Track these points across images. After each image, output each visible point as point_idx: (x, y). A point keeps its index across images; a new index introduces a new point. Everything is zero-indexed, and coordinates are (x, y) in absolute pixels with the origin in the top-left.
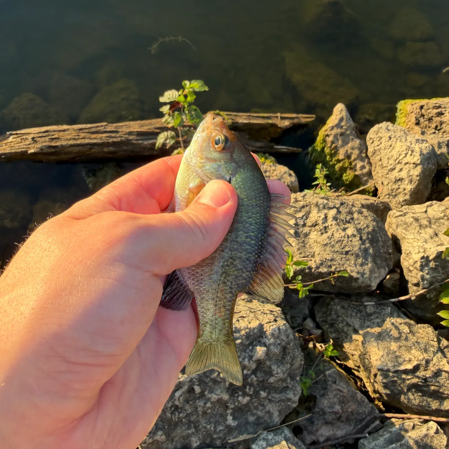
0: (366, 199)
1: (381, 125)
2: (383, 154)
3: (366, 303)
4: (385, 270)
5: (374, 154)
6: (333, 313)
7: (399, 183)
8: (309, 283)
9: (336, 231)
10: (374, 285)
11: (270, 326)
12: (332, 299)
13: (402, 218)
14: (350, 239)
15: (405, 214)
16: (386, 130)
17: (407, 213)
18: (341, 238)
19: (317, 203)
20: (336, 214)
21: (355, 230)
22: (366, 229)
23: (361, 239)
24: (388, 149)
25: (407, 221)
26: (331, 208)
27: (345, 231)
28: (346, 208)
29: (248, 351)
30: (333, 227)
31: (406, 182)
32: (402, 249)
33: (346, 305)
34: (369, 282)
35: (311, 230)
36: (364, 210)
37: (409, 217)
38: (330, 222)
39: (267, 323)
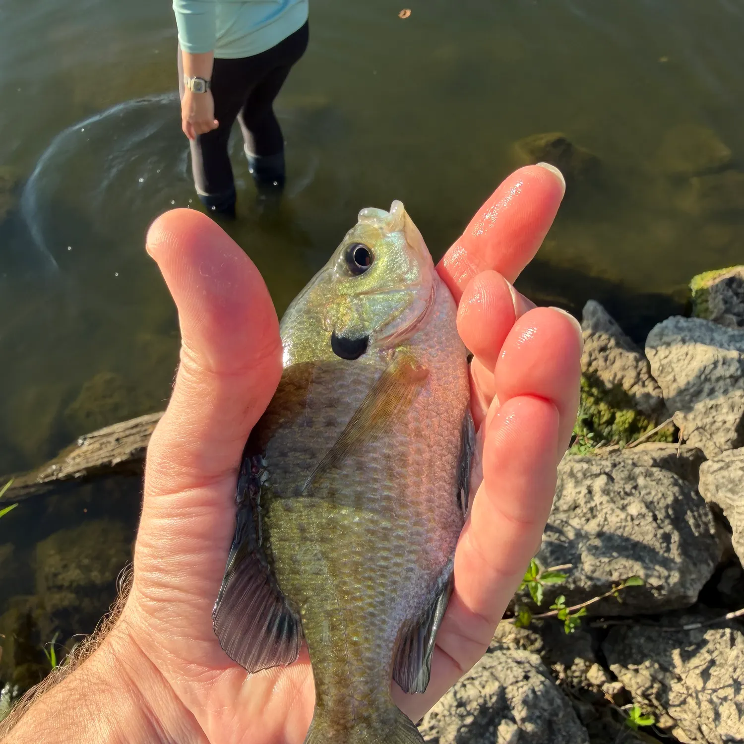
0: (661, 449)
1: (665, 323)
2: (677, 370)
3: (686, 627)
4: (709, 565)
5: (662, 372)
6: (634, 651)
7: (714, 413)
8: (578, 607)
9: (609, 512)
10: (693, 594)
11: (518, 689)
12: (630, 627)
13: (725, 473)
14: (636, 522)
15: (728, 466)
16: (675, 330)
17: (733, 462)
18: (621, 522)
19: (572, 471)
20: (607, 484)
21: (643, 505)
22: (662, 501)
23: (655, 518)
24: (684, 360)
25: (732, 476)
26: (597, 475)
27: (626, 510)
28: (622, 471)
29: (488, 735)
30: (603, 507)
31: (725, 410)
32: (731, 524)
33: (654, 634)
34: (682, 590)
35: (568, 517)
36: (654, 469)
37: (735, 470)
38: (598, 498)
39: (512, 684)
